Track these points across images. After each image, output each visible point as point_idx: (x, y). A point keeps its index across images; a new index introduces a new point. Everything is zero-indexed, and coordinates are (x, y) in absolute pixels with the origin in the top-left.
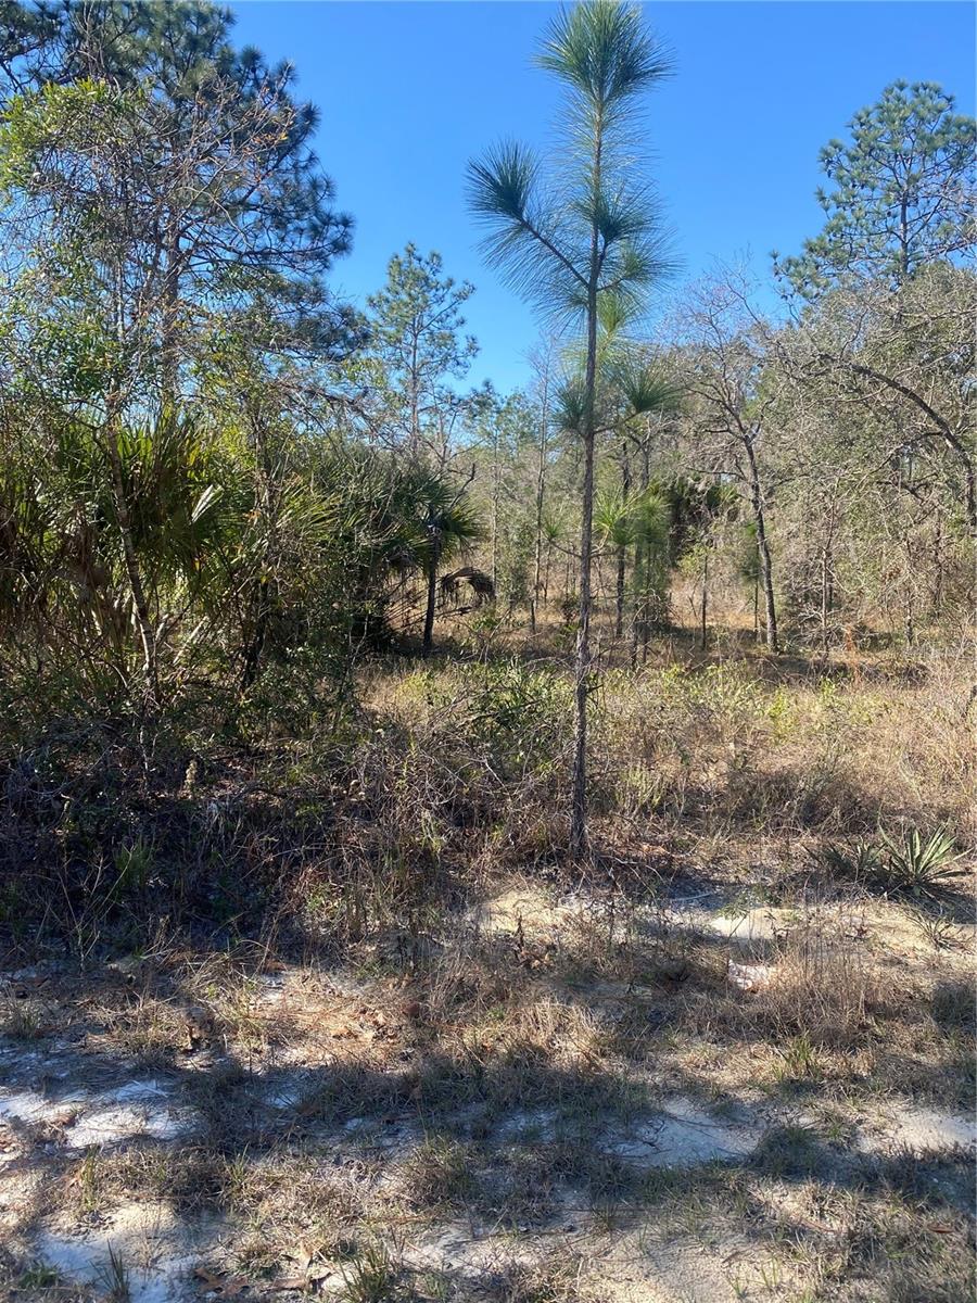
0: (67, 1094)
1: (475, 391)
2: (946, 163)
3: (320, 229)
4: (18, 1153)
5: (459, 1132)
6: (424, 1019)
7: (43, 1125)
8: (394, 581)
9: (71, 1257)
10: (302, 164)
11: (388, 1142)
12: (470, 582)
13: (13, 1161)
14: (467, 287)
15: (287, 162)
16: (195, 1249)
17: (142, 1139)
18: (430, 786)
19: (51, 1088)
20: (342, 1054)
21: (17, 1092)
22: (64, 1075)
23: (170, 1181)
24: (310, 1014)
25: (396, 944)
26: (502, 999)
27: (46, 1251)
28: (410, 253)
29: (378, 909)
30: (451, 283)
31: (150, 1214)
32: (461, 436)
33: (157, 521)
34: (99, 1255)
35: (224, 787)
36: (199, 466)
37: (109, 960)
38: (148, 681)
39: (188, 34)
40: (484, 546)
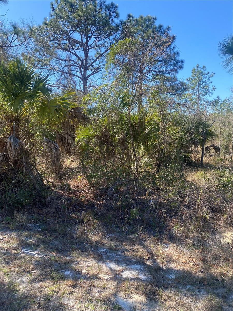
0: (121, 264)
1: (214, 99)
3: (176, 64)
4: (112, 276)
5: (218, 295)
6: (206, 262)
7: (117, 271)
8: (193, 148)
9: (124, 304)
10: (172, 49)
11: (198, 293)
12: (214, 148)
13: (111, 278)
14: (213, 74)
15: (168, 49)
16: (151, 309)
17: (138, 279)
18: (206, 202)
19: (118, 262)
20: (185, 267)
21: (111, 262)
22: (120, 260)
23: (145, 291)
24: (176, 256)
25: (198, 241)
26: (228, 261)
27: (118, 301)
28: (198, 67)
29: (192, 232)
30: (208, 73)
31: (141, 298)
32: (210, 111)
33: (139, 135)
34: (130, 305)
35: (153, 197)
36: (148, 122)
37: (129, 235)
38: (136, 171)
39: (146, 24)
40: (217, 139)
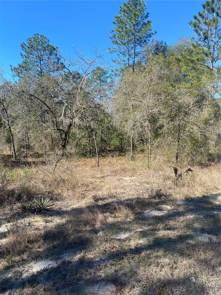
2: (48, 53)
